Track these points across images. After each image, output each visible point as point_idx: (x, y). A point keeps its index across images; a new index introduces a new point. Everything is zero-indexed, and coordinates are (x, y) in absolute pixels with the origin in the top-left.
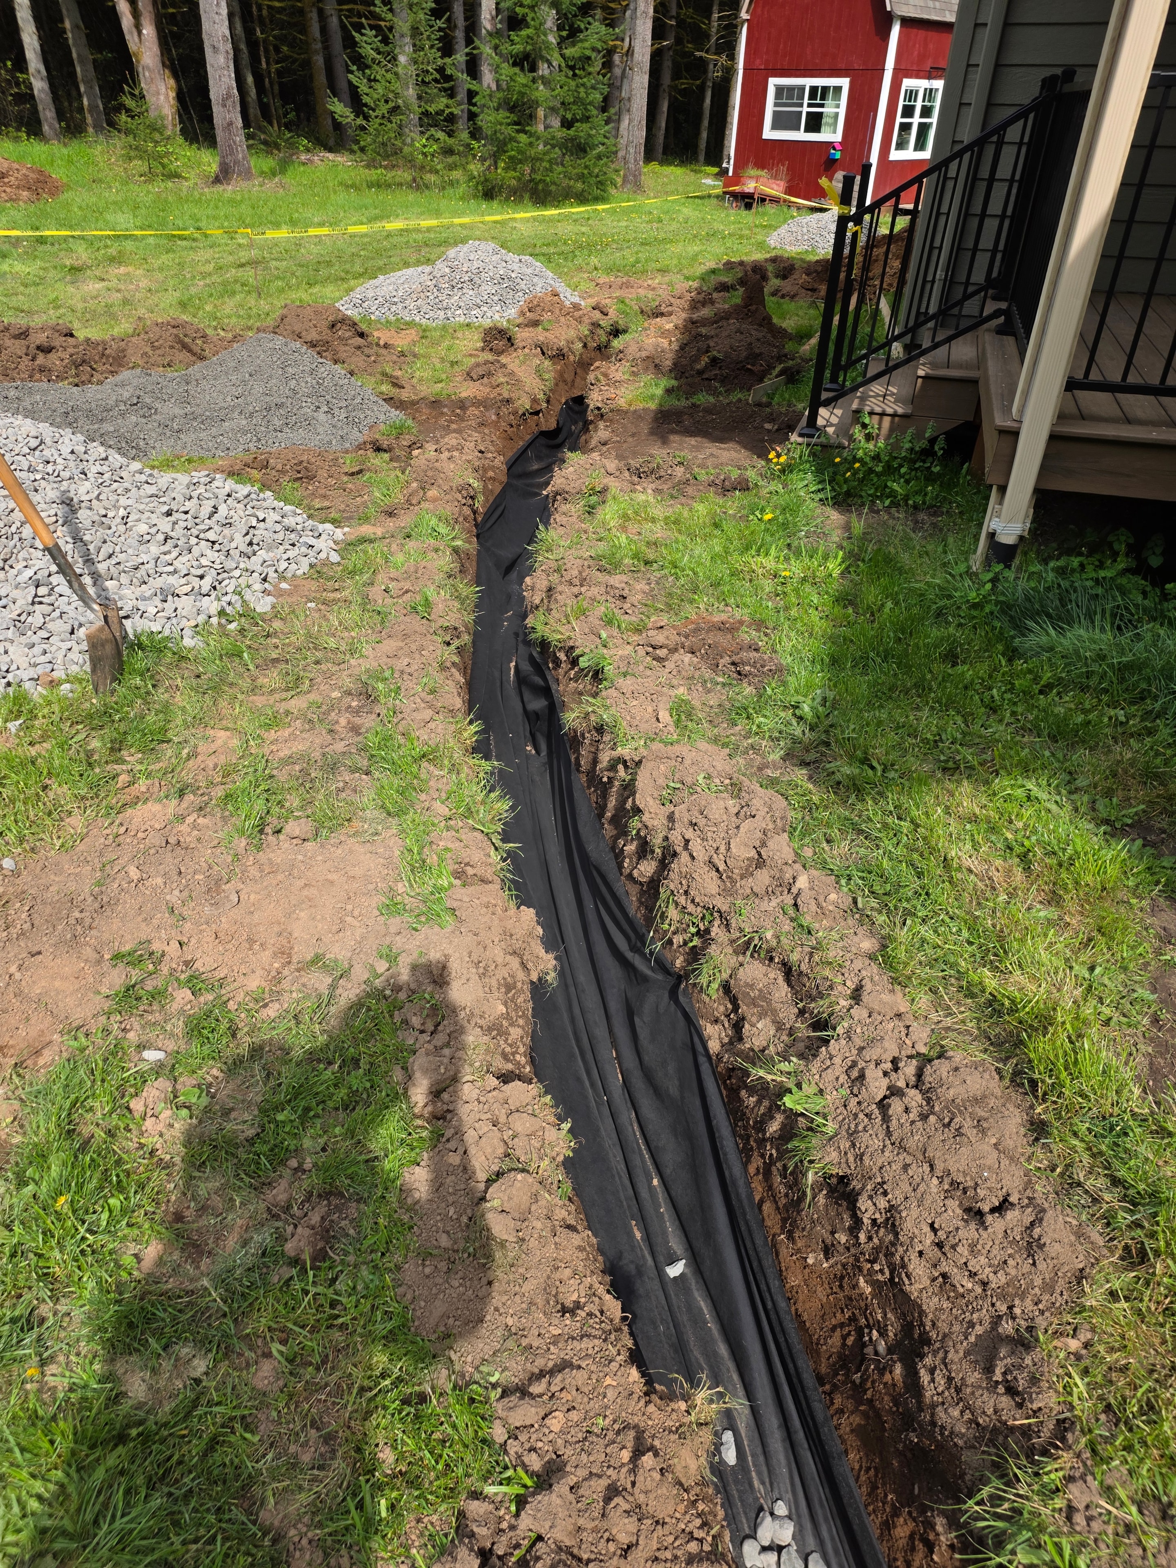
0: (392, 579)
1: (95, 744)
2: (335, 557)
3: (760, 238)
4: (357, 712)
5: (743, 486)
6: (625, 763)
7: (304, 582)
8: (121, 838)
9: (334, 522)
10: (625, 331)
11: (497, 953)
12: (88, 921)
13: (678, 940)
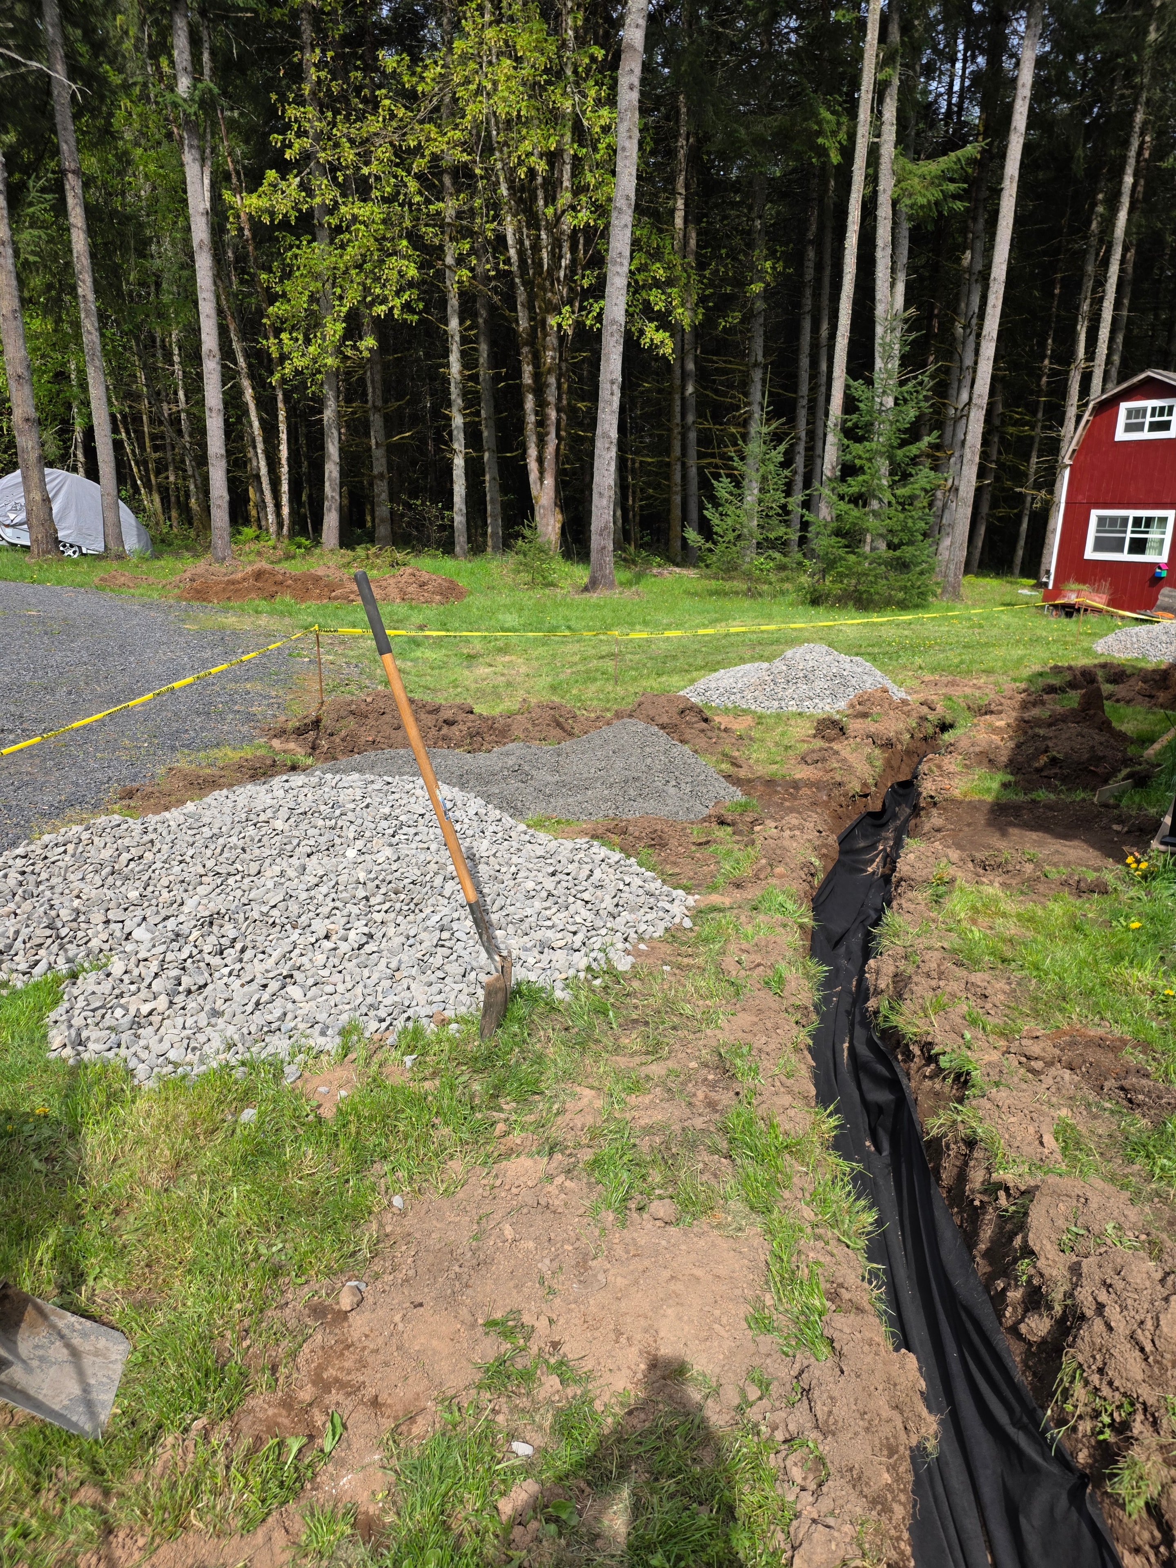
0: (743, 951)
1: (476, 1087)
2: (688, 923)
3: (1085, 644)
4: (714, 1087)
5: (1101, 889)
6: (1007, 1189)
7: (660, 945)
8: (496, 1191)
9: (685, 888)
10: (951, 726)
11: (881, 1404)
12: (465, 1277)
13: (1085, 1427)
